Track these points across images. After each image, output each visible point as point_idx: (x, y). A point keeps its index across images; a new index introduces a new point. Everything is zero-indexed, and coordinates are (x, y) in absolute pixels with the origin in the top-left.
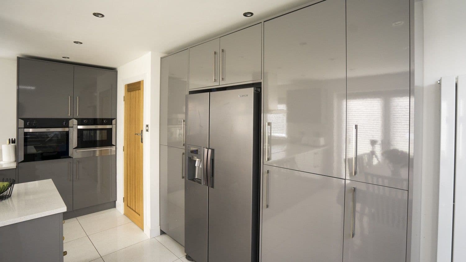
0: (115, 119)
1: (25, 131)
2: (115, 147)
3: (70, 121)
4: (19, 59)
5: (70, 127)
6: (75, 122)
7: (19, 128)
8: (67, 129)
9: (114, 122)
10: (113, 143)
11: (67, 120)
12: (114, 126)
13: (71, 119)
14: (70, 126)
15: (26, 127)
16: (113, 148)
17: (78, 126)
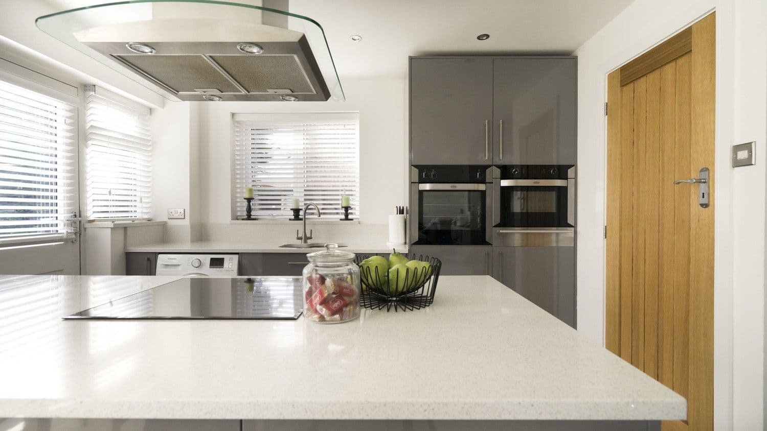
0: (574, 165)
1: (420, 189)
2: (573, 229)
3: (488, 171)
4: (411, 59)
5: (487, 183)
6: (497, 172)
7: (412, 183)
8: (482, 187)
9: (570, 172)
10: (570, 221)
11: (483, 168)
12: (571, 182)
13: (489, 166)
14: (487, 181)
15: (422, 181)
16: (569, 232)
17: (502, 181)
